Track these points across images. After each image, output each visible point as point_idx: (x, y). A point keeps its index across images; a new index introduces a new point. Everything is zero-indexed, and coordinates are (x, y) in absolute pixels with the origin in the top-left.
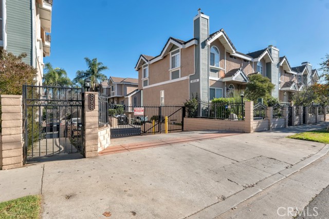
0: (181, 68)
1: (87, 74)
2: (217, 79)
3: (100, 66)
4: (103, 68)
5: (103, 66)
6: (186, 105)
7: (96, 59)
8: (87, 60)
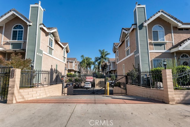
0: (130, 47)
1: (100, 59)
2: (164, 51)
3: (106, 53)
4: (108, 54)
5: (107, 53)
6: (128, 74)
7: (104, 50)
8: (100, 51)
